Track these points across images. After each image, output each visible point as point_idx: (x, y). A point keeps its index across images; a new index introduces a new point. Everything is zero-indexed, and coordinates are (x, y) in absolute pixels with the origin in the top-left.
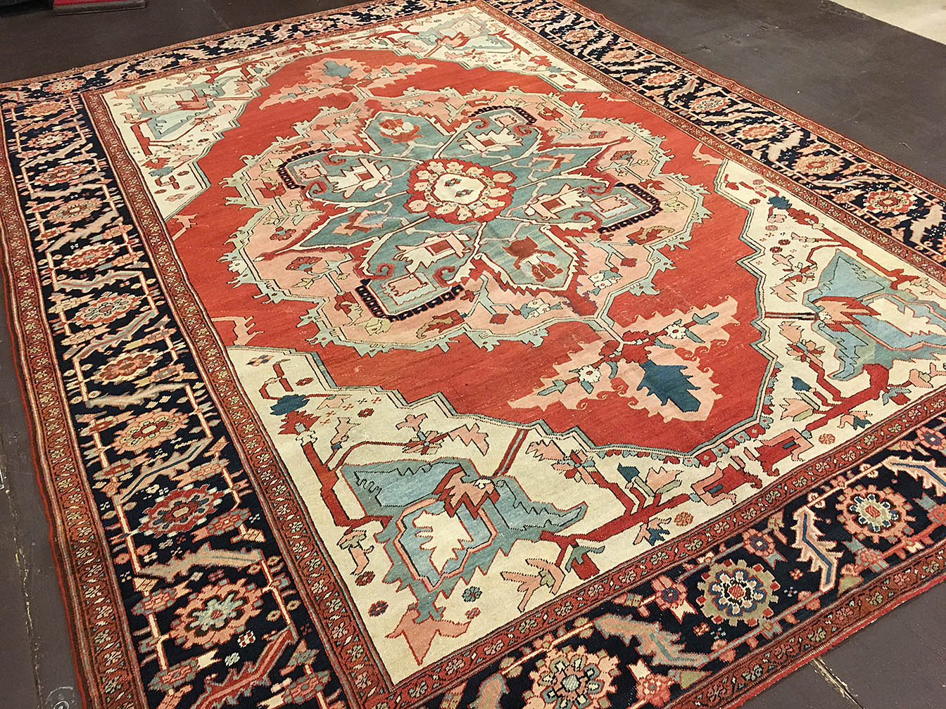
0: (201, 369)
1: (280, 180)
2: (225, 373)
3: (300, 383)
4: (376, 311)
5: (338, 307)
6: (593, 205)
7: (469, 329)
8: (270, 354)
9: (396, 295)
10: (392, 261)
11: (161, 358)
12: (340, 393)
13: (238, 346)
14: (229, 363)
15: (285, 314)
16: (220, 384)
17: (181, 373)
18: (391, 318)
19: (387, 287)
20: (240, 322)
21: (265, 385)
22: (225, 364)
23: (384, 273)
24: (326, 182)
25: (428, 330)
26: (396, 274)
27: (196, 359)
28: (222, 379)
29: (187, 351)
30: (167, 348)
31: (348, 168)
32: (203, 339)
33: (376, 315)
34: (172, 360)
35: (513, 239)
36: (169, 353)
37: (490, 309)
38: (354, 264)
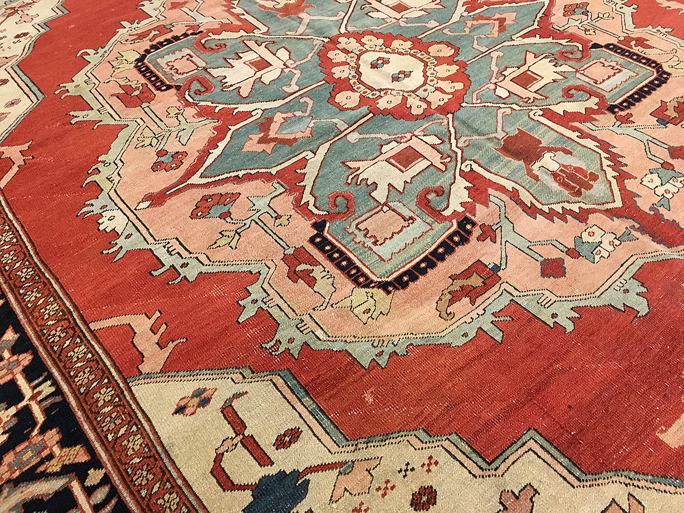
0: (92, 436)
1: (143, 80)
2: (138, 439)
3: (281, 443)
4: (359, 278)
5: (294, 276)
6: (578, 75)
7: (515, 293)
8: (209, 385)
9: (375, 243)
10: (346, 188)
11: (14, 421)
12: (359, 455)
13: (149, 376)
14: (140, 415)
15: (210, 299)
16: (135, 468)
17: (56, 450)
18: (384, 286)
19: (356, 232)
20: (141, 324)
21: (219, 458)
22: (132, 419)
23: (342, 209)
24: (208, 76)
25: (452, 302)
26: (361, 209)
27: (79, 414)
28: (137, 454)
29: (58, 399)
30: (21, 397)
31: (233, 56)
32: (82, 369)
33: (359, 285)
34: (35, 424)
35: (501, 135)
36: (27, 408)
37: (528, 251)
38: (291, 198)
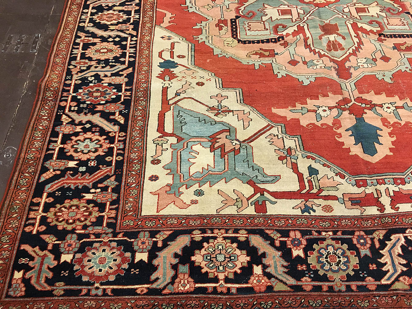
0: (140, 31)
2: (149, 38)
3: (179, 57)
4: (234, 34)
5: (217, 25)
7: (274, 62)
8: (173, 36)
9: (248, 30)
10: (257, 11)
11: (126, 19)
12: (194, 69)
13: (161, 27)
14: (153, 33)
15: (190, 19)
16: (144, 42)
17: (130, 30)
18: (239, 41)
19: (247, 24)
20: (168, 15)
21: (162, 51)
22: (151, 33)
23: (249, 16)
25: (254, 54)
26: (255, 19)
27: (140, 25)
28: (146, 40)
30: (131, 15)
32: (148, 17)
33: (233, 36)
34: (130, 22)
35: (327, 22)
36: (130, 18)
37: (292, 56)
38: (237, 6)
